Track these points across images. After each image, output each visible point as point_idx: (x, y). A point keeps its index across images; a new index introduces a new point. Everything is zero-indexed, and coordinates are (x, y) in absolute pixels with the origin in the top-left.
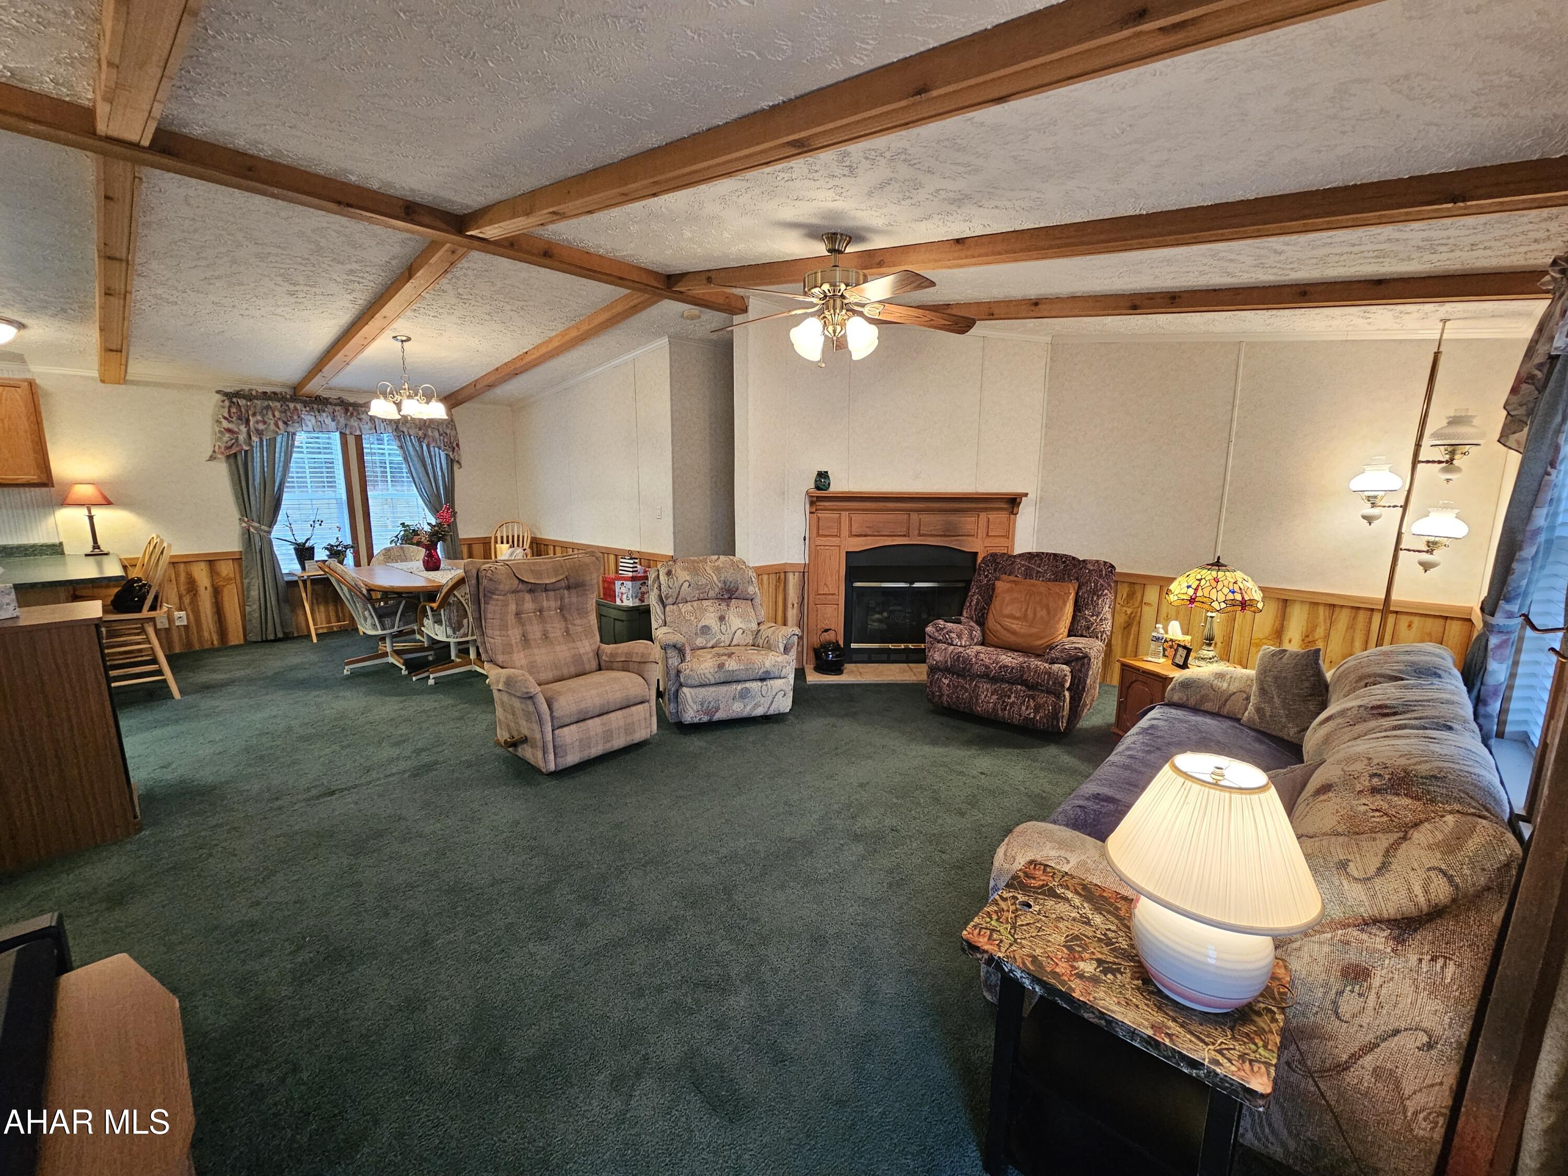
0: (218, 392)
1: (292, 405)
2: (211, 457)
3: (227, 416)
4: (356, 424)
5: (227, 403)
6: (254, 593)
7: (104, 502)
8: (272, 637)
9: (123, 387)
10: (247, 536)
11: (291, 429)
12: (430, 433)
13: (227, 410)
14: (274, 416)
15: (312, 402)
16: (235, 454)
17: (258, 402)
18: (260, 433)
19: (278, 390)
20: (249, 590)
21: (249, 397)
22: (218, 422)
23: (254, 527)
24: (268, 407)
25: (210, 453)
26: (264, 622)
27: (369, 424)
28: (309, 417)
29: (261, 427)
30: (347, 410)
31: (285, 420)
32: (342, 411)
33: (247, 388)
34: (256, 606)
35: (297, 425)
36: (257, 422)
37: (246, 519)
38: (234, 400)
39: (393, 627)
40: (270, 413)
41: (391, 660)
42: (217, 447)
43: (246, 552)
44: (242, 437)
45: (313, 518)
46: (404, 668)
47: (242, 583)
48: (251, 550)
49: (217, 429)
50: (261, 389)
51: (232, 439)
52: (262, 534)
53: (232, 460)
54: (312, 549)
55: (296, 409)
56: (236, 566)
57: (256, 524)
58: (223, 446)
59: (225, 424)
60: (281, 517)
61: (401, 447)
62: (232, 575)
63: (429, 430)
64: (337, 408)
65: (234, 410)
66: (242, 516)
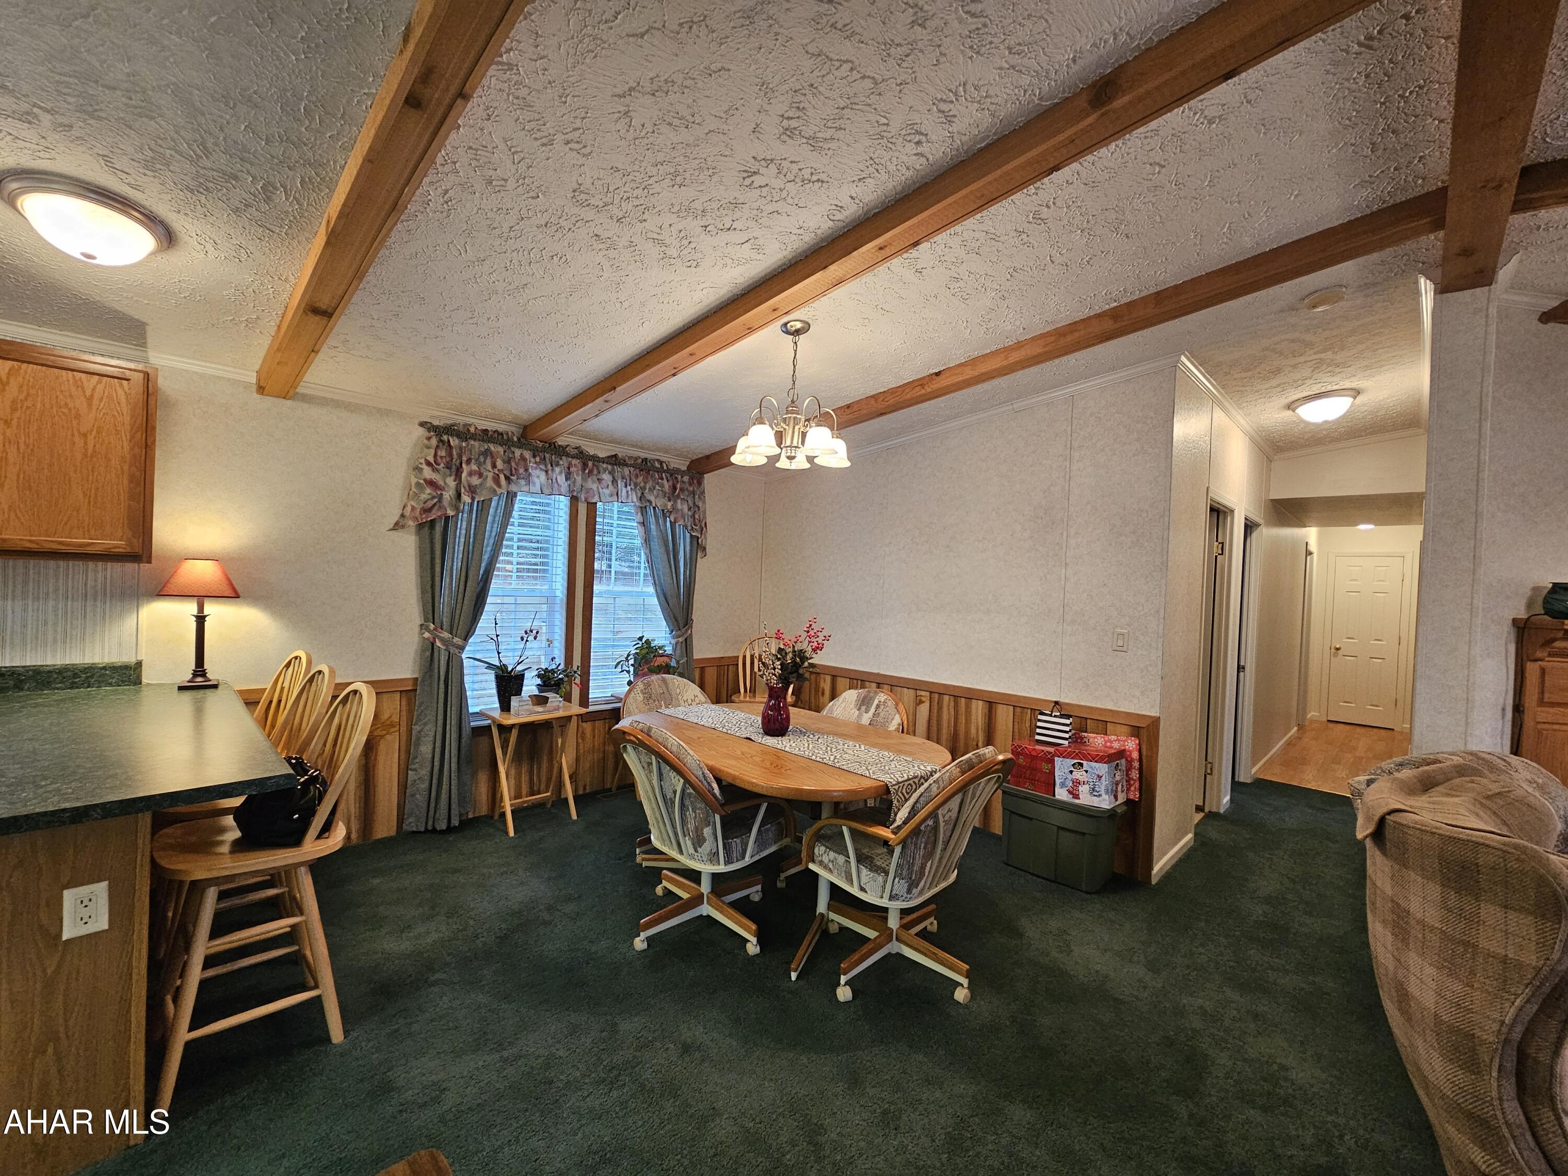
0: (422, 424)
1: (518, 452)
2: (397, 524)
3: (432, 460)
4: (594, 487)
5: (434, 441)
6: (426, 749)
7: (228, 593)
8: (443, 826)
9: (289, 403)
10: (428, 653)
11: (513, 488)
12: (679, 506)
13: (433, 451)
14: (494, 466)
15: (544, 450)
16: (432, 523)
17: (476, 444)
18: (472, 490)
19: (502, 428)
20: (418, 745)
21: (464, 434)
22: (417, 469)
23: (443, 640)
24: (487, 453)
25: (396, 518)
26: (432, 799)
27: (611, 487)
28: (538, 472)
29: (475, 481)
30: (585, 466)
31: (508, 474)
32: (580, 466)
33: (461, 420)
34: (425, 772)
35: (523, 482)
36: (471, 474)
37: (432, 626)
38: (445, 437)
39: (743, 858)
40: (489, 461)
41: (706, 909)
42: (409, 508)
43: (423, 677)
44: (448, 495)
45: (528, 626)
46: (754, 940)
47: (410, 731)
48: (431, 676)
49: (414, 480)
50: (483, 424)
51: (434, 497)
52: (452, 650)
53: (426, 530)
54: (521, 677)
55: (523, 458)
56: (404, 703)
57: (446, 635)
58: (418, 507)
59: (428, 473)
60: (485, 623)
61: (643, 524)
62: (396, 719)
63: (679, 501)
64: (574, 462)
65: (442, 453)
66: (426, 620)
